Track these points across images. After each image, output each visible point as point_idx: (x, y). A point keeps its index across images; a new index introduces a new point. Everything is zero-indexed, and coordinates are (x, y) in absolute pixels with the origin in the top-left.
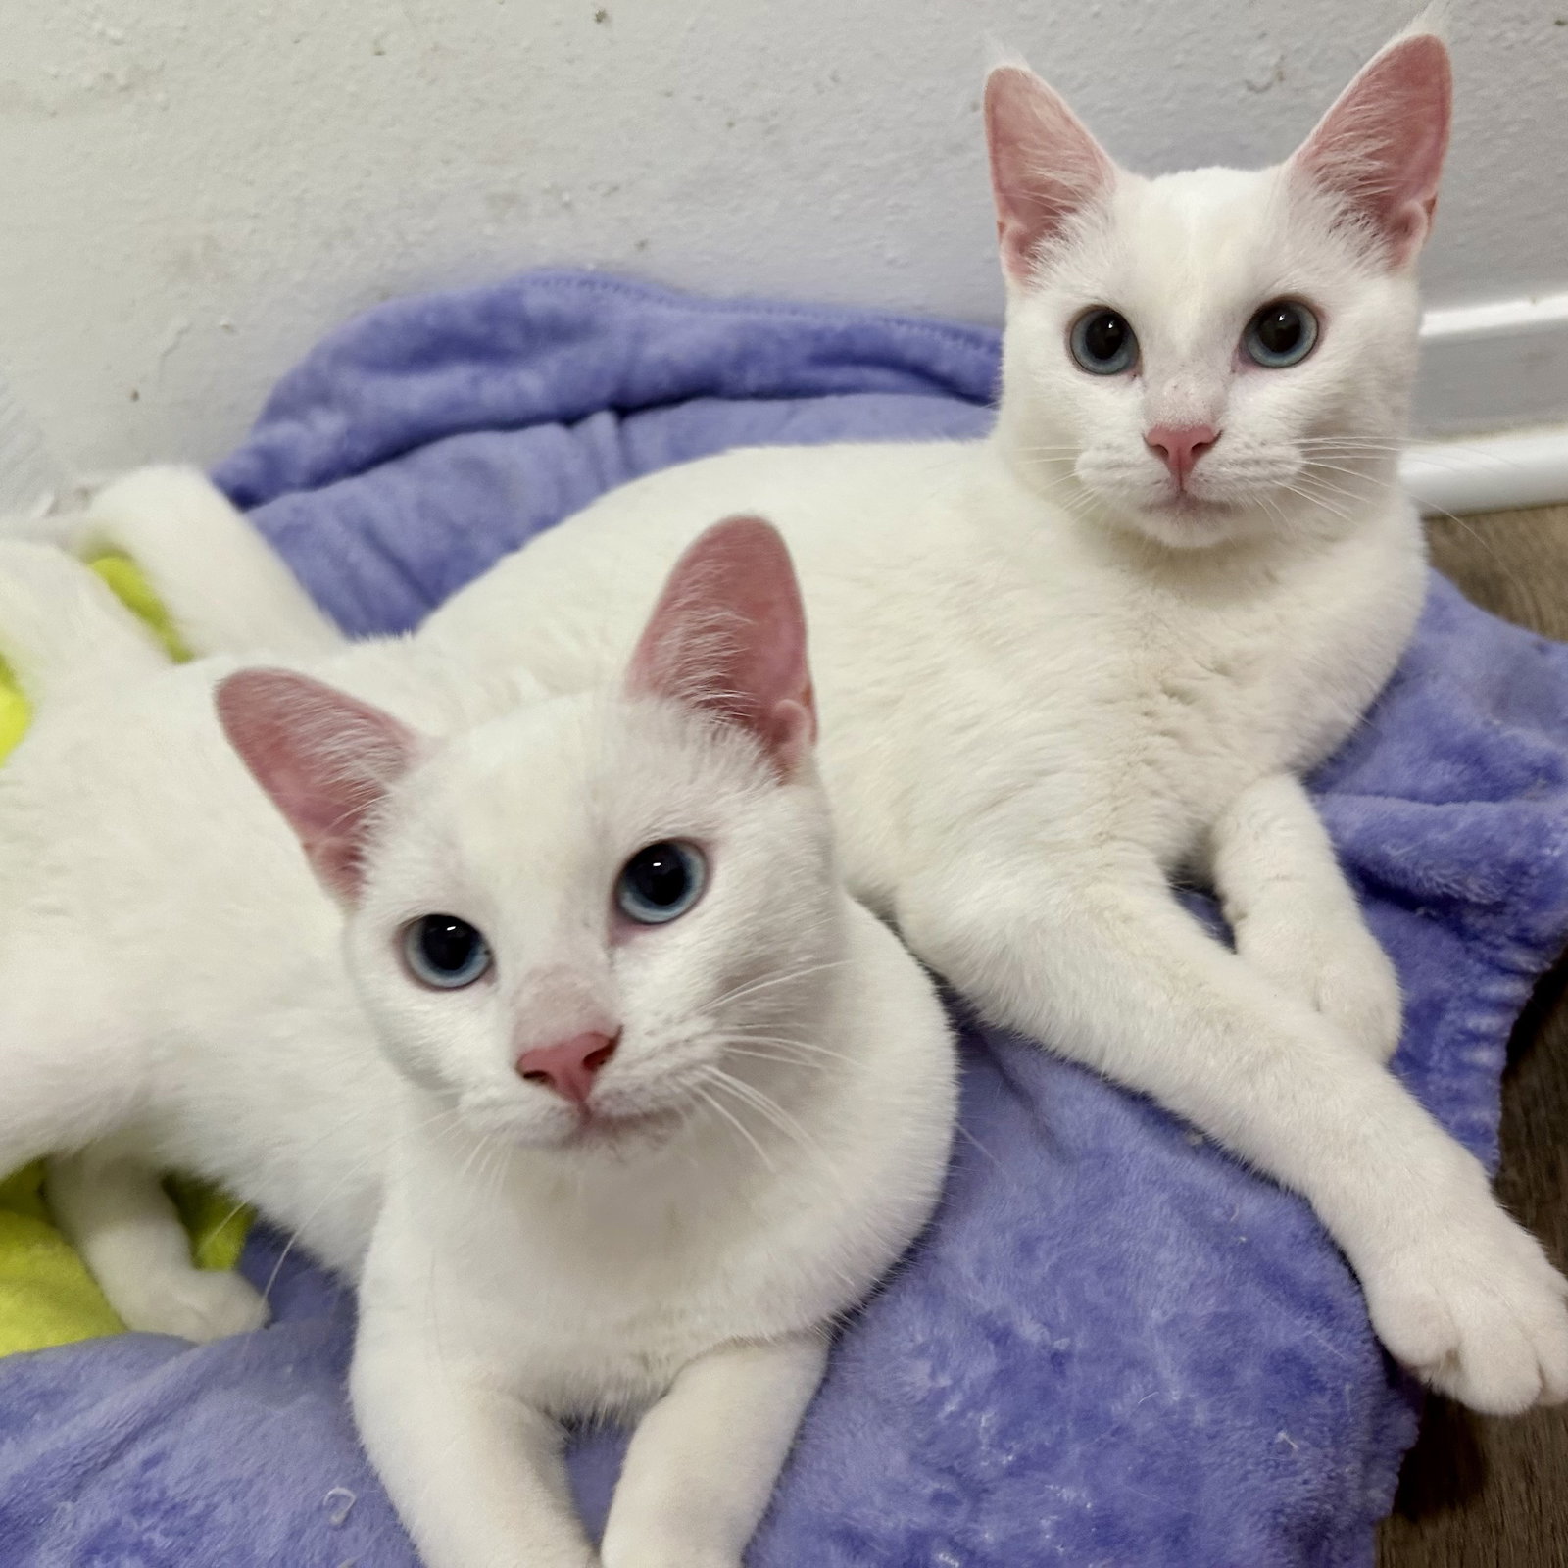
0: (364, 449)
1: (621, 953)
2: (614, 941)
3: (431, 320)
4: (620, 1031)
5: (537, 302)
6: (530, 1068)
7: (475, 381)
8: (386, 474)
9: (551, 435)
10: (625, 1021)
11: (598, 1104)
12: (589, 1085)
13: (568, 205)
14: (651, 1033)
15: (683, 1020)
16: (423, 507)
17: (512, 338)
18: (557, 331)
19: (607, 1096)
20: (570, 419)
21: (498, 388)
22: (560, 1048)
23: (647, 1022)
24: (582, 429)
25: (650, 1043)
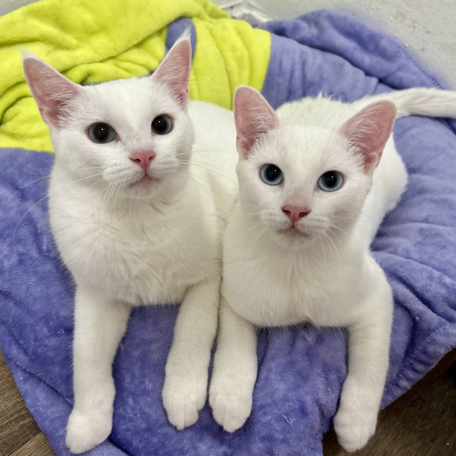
0: (318, 43)
1: (316, 193)
2: (315, 190)
3: (357, 28)
4: (311, 210)
5: (384, 43)
6: (286, 209)
7: (355, 49)
8: (317, 52)
9: (361, 73)
10: (312, 209)
11: (297, 225)
12: (298, 220)
13: (415, 27)
14: (317, 215)
15: (324, 216)
16: (320, 67)
17: (371, 46)
18: (383, 54)
19: (300, 224)
20: (368, 74)
21: (360, 55)
22: (295, 207)
23: (317, 212)
24: (368, 78)
25: (315, 217)
